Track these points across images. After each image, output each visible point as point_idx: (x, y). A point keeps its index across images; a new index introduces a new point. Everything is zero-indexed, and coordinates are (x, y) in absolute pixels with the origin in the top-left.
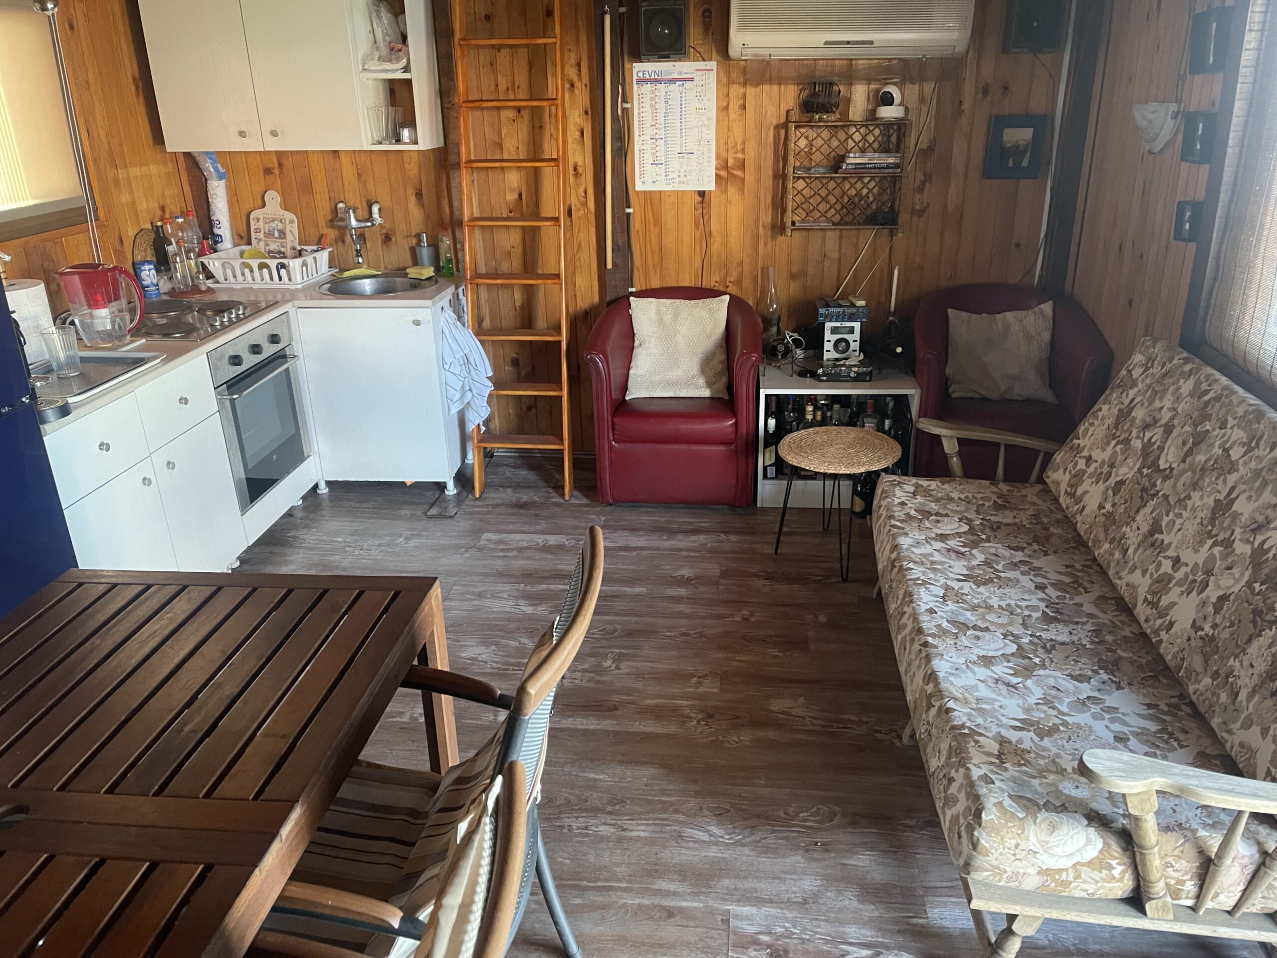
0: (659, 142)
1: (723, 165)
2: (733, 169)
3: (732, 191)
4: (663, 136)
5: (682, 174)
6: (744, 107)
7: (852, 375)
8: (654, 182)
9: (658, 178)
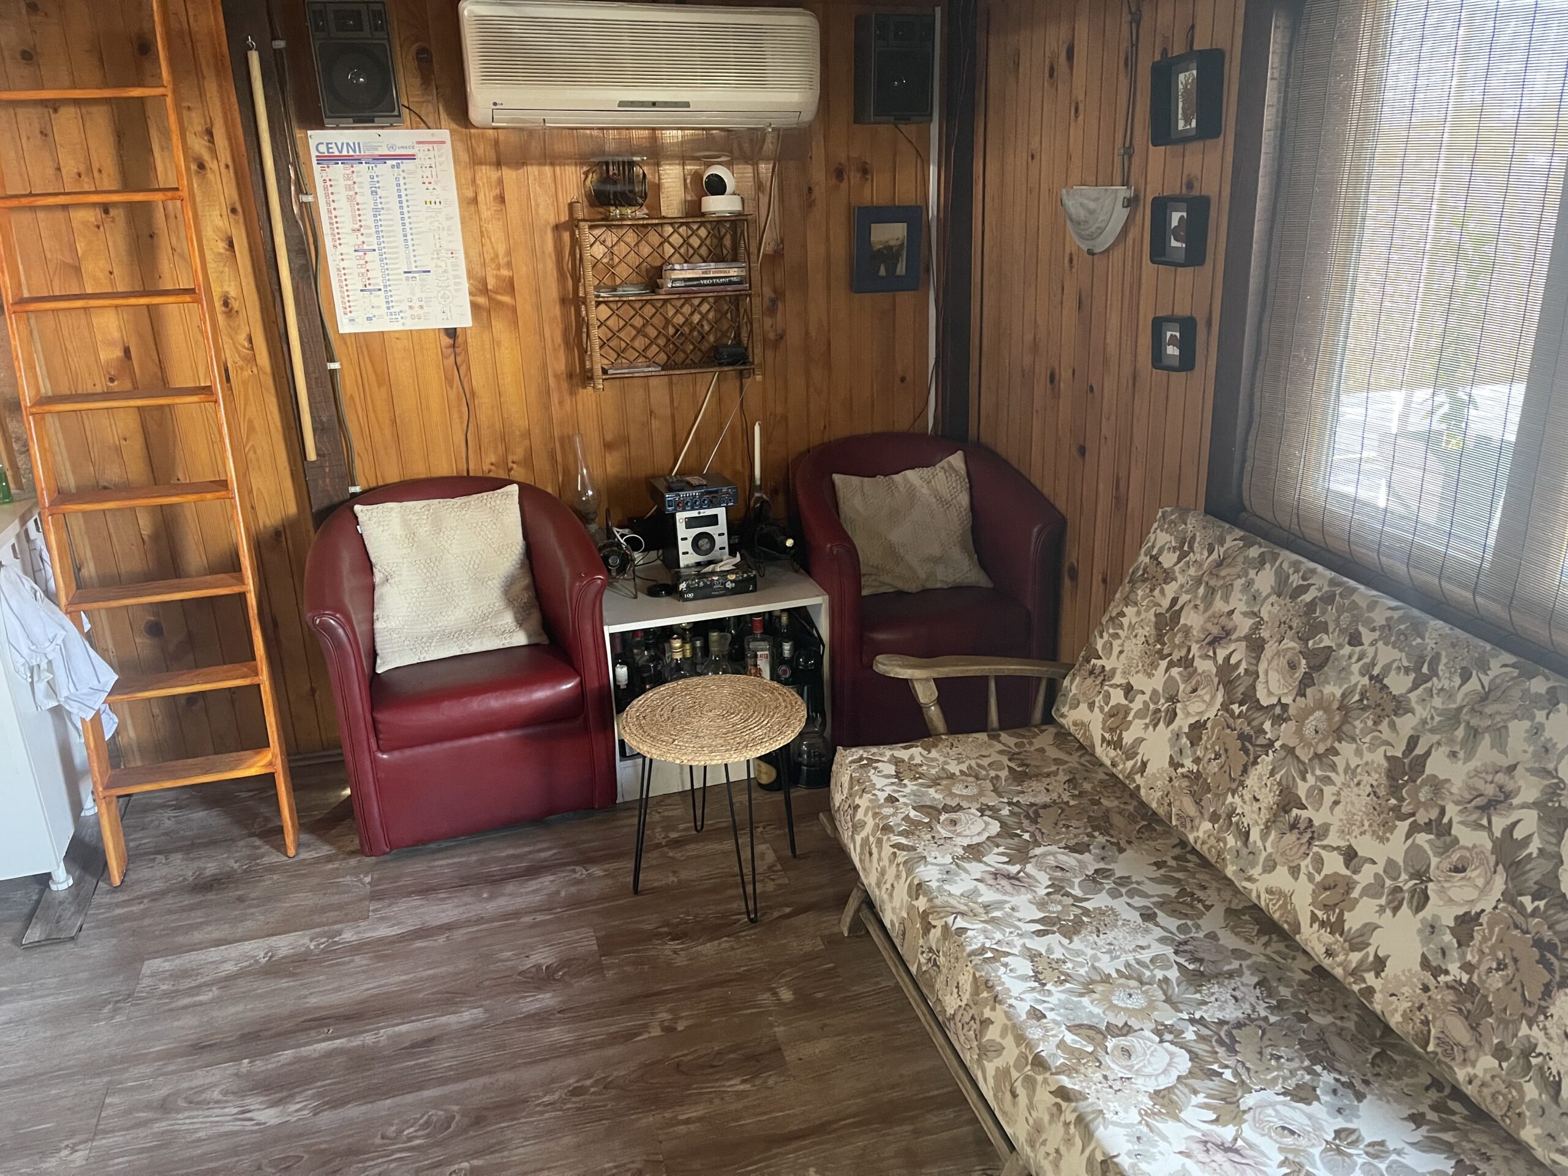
0: (370, 256)
1: (479, 287)
2: (496, 293)
3: (499, 326)
4: (376, 247)
5: (417, 304)
6: (501, 199)
7: (729, 585)
8: (369, 319)
9: (375, 312)
